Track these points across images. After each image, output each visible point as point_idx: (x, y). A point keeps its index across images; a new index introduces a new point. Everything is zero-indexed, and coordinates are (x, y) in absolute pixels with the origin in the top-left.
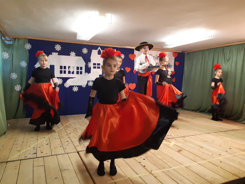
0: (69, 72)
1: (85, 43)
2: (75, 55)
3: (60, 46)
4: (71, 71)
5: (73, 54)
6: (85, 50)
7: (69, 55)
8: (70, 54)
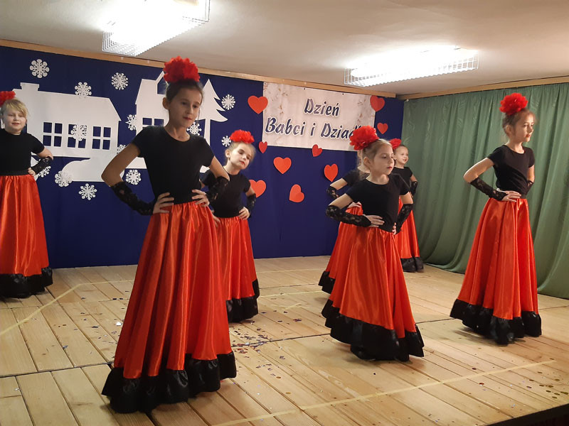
0: (71, 142)
1: (122, 60)
2: (90, 93)
3: (45, 64)
4: (78, 139)
5: (83, 88)
6: (120, 79)
7: (73, 92)
8: (76, 88)
